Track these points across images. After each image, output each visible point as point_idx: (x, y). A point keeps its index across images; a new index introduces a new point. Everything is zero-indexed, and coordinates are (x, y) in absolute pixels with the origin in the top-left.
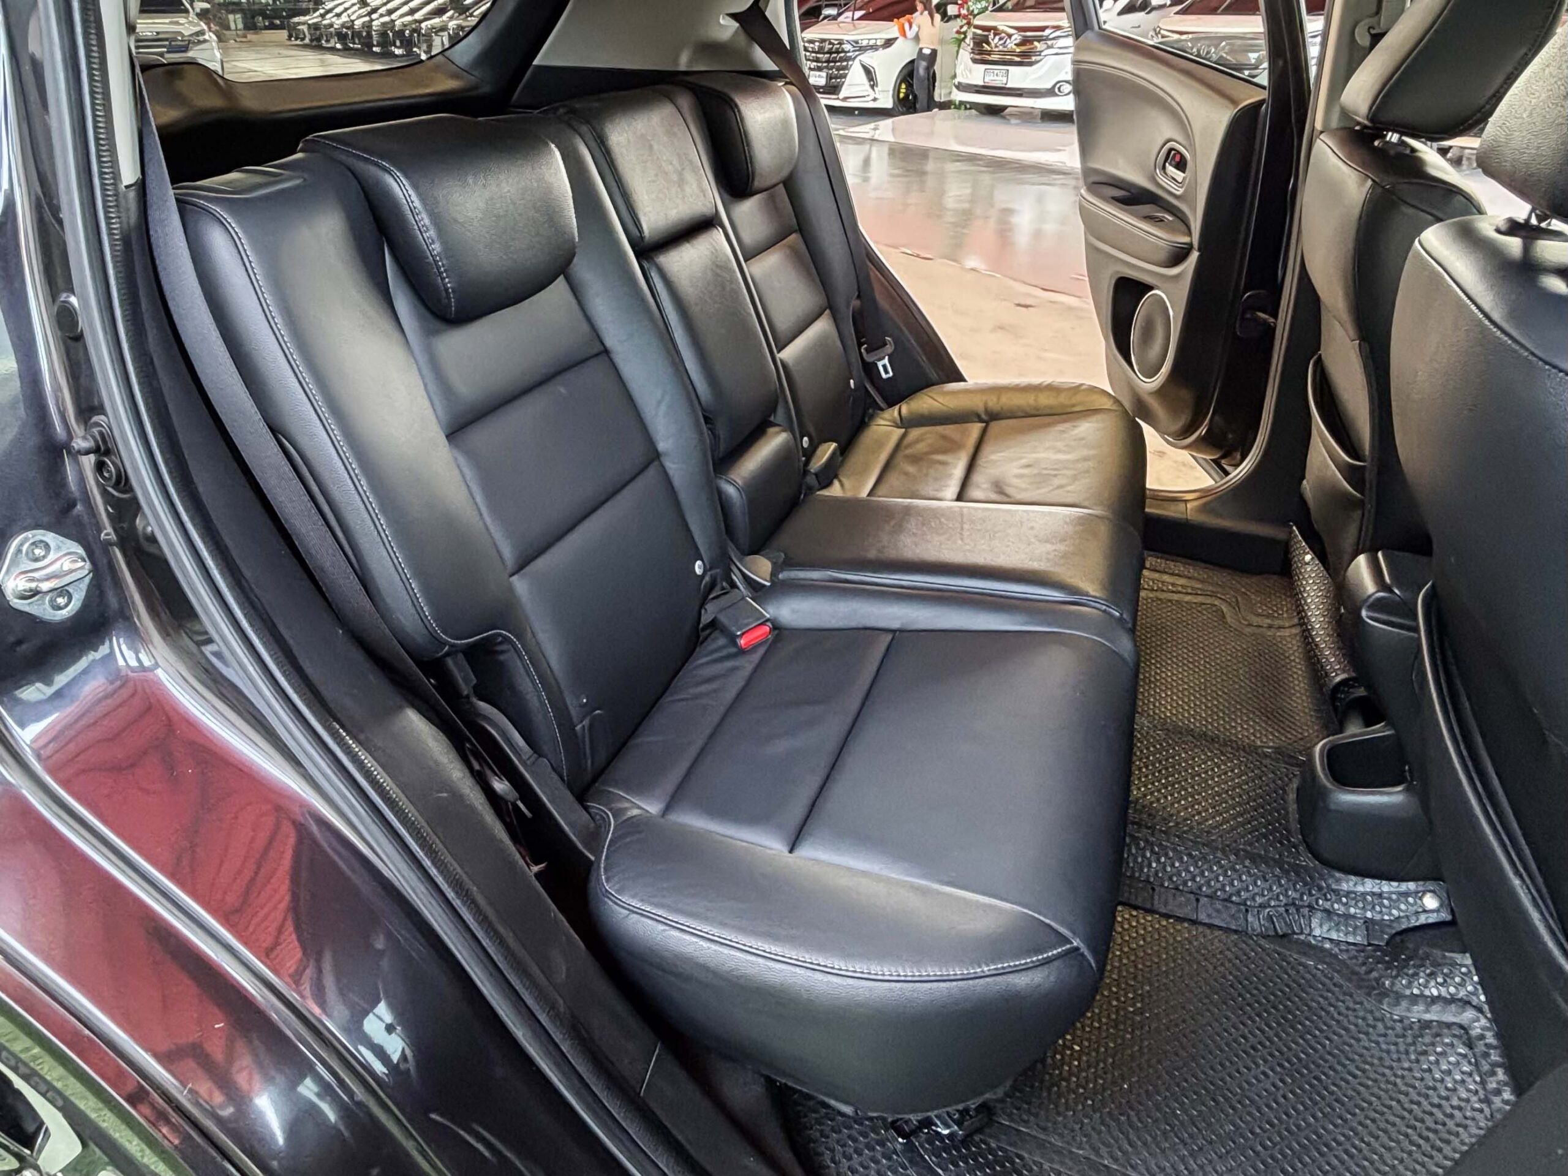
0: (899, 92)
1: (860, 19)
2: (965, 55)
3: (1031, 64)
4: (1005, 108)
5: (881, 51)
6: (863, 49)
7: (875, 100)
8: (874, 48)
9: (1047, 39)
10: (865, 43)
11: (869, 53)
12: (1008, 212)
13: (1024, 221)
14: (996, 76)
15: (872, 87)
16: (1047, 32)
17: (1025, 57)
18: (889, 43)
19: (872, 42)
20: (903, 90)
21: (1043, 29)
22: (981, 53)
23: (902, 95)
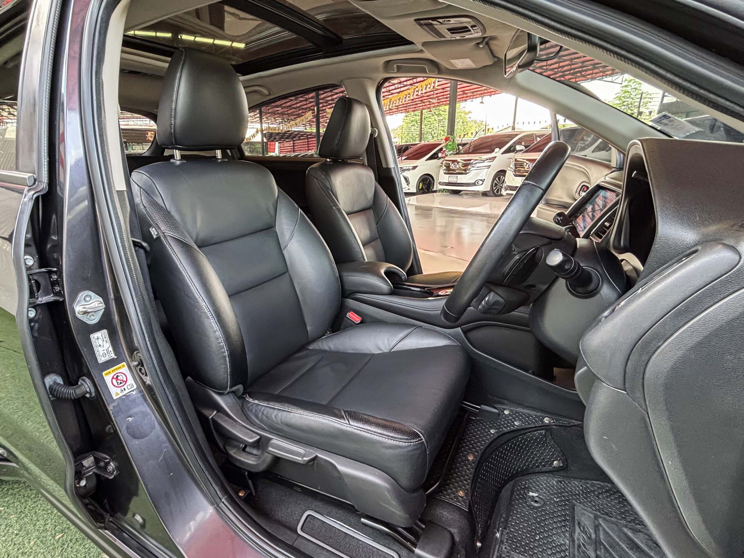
0: (419, 186)
1: (405, 159)
2: (442, 172)
3: (466, 174)
4: (460, 191)
5: (411, 171)
6: (404, 171)
7: (409, 189)
8: (409, 170)
9: (472, 164)
10: (405, 168)
11: (407, 172)
12: (460, 229)
13: (466, 232)
14: (453, 179)
15: (408, 185)
16: (472, 161)
17: (465, 170)
18: (415, 168)
19: (407, 168)
20: (421, 186)
21: (470, 160)
22: (449, 171)
23: (420, 188)
